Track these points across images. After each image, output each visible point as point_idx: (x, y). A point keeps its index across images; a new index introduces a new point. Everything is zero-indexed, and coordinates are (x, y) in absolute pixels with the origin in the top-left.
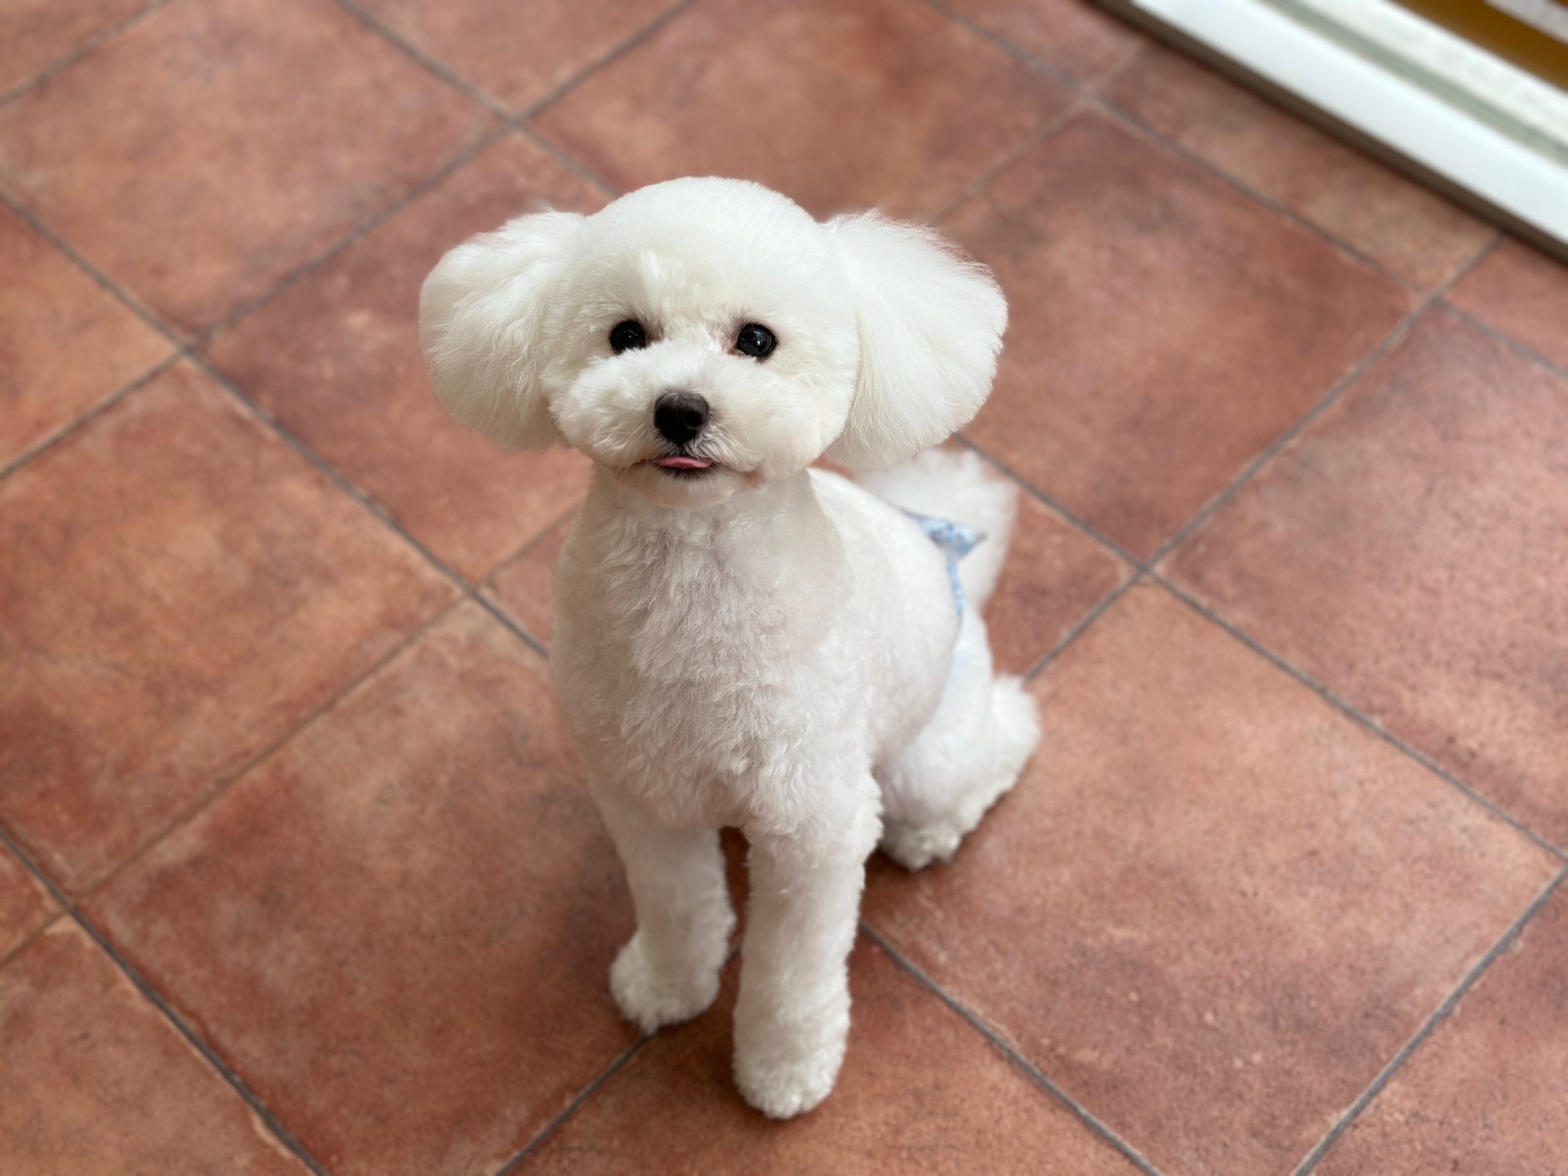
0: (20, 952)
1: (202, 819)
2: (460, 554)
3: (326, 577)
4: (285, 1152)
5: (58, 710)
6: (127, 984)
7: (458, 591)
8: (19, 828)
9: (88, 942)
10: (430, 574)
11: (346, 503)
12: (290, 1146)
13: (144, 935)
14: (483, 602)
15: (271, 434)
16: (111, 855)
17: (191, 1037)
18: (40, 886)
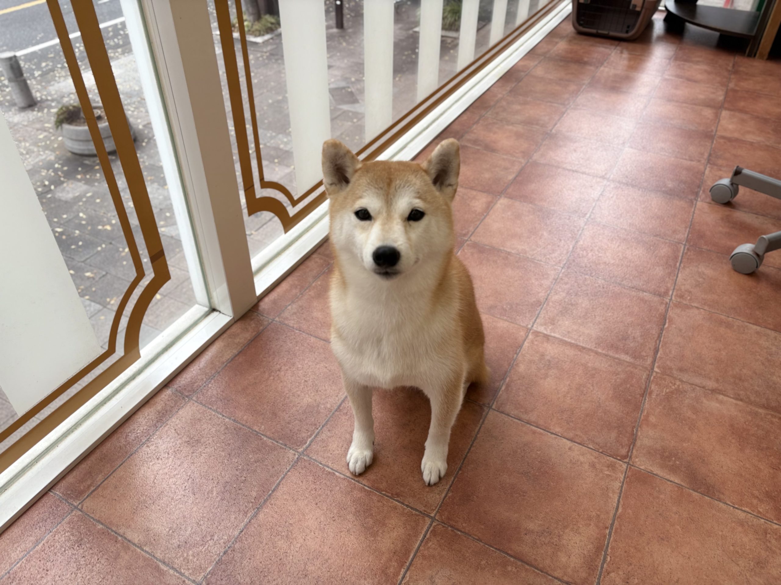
0: (668, 375)
1: (617, 356)
2: (522, 333)
3: (543, 355)
4: (667, 321)
5: (611, 392)
6: (659, 355)
7: (531, 331)
8: (643, 387)
9: (656, 365)
10: (530, 336)
11: (520, 358)
12: (666, 320)
13: (647, 356)
14: (532, 326)
15: (508, 379)
16: (636, 368)
17: (660, 341)
18: (652, 378)
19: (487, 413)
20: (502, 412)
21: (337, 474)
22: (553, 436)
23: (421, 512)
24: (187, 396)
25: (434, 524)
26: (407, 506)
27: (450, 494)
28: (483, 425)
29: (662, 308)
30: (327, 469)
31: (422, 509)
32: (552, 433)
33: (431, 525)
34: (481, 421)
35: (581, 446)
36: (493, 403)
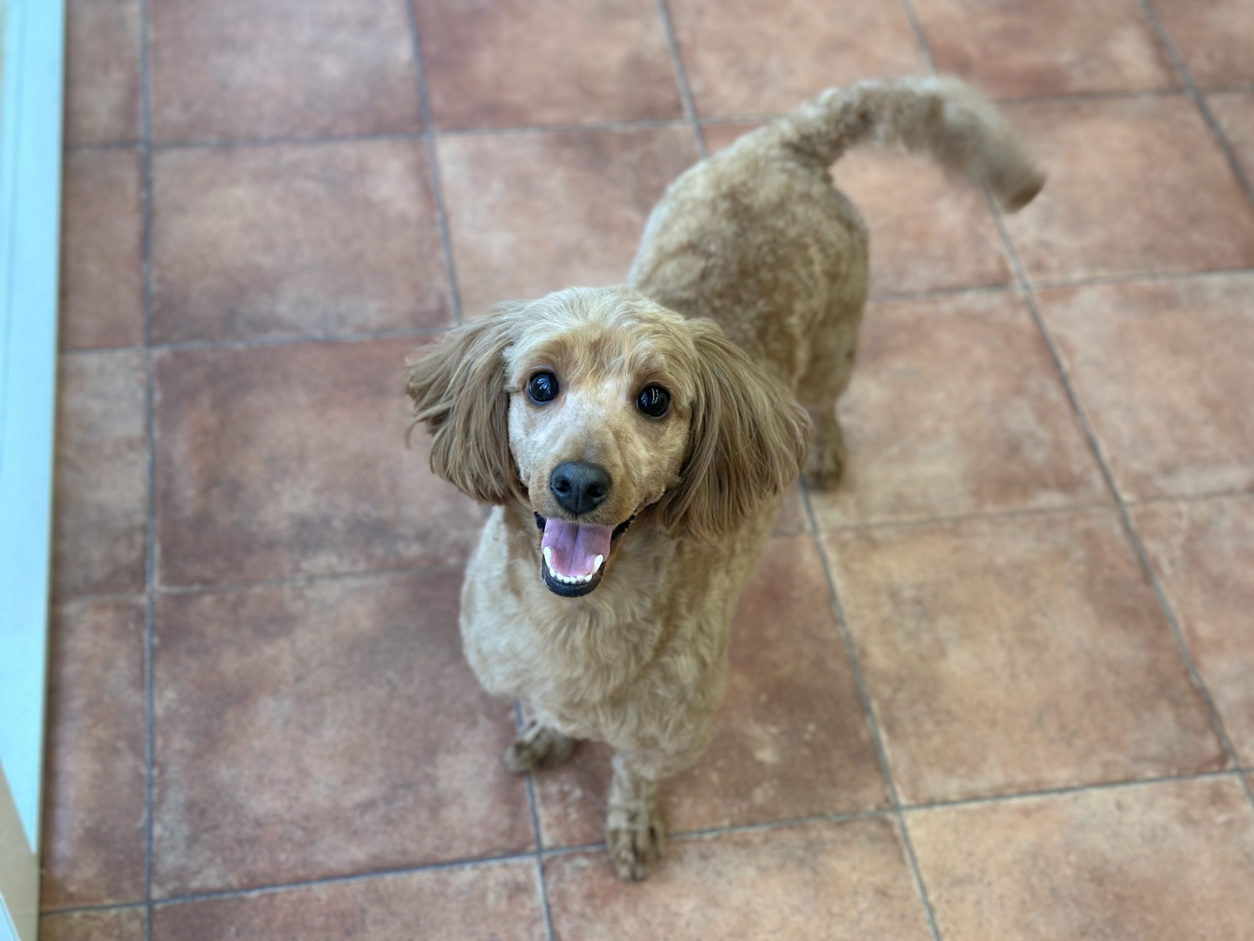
0: (1154, 499)
4: (1059, 351)
6: (1104, 455)
7: (823, 537)
9: (1118, 483)
10: (832, 556)
12: (1053, 351)
13: (1086, 471)
17: (1082, 415)
19: (904, 829)
20: (931, 803)
22: (1069, 796)
28: (920, 865)
29: (1023, 319)
32: (1061, 791)
34: (907, 856)
35: (1133, 787)
36: (894, 793)
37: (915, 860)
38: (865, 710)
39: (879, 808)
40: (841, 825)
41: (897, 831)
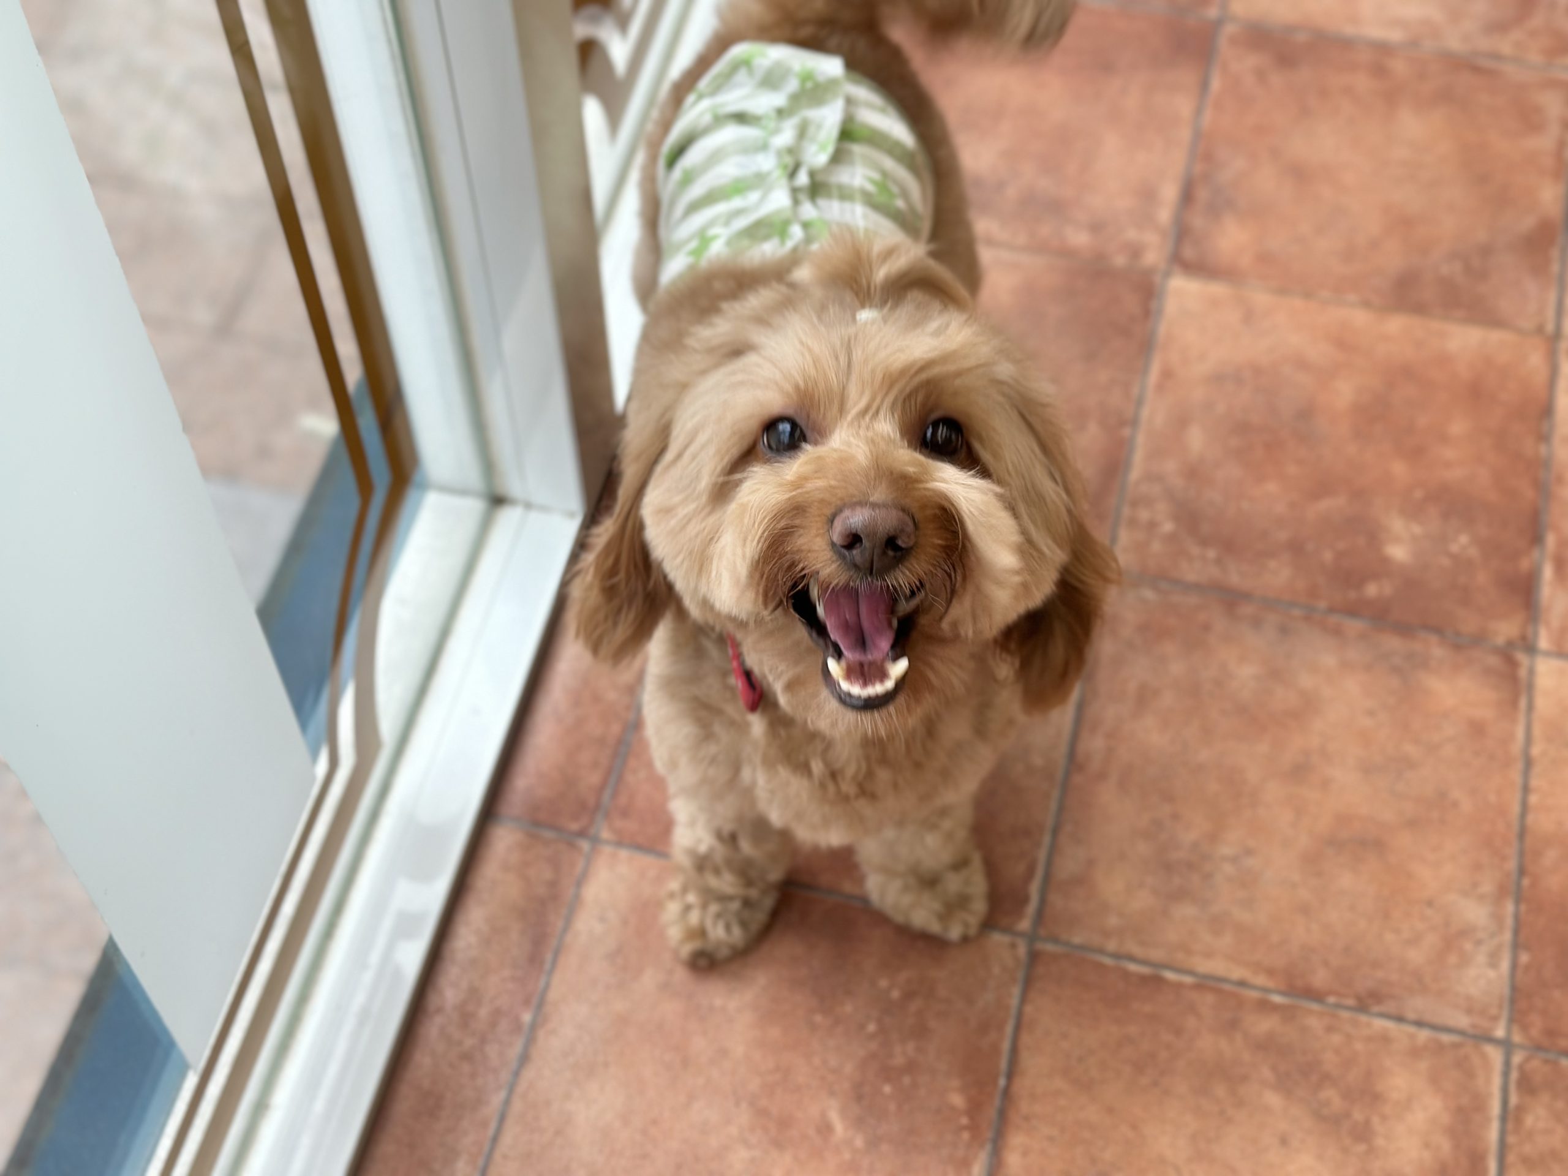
2: (1536, 360)
15: (1551, 540)
19: (1531, 672)
21: (1170, 975)
23: (1461, 1032)
24: (582, 833)
25: (1517, 1059)
26: (1419, 1024)
27: (1524, 958)
30: (1133, 967)
31: (1463, 1021)
33: (1507, 1064)
34: (1523, 703)
36: (1536, 634)
37: (1530, 708)
38: (1536, 539)
39: (1510, 644)
40: (1458, 647)
41: (1523, 673)
